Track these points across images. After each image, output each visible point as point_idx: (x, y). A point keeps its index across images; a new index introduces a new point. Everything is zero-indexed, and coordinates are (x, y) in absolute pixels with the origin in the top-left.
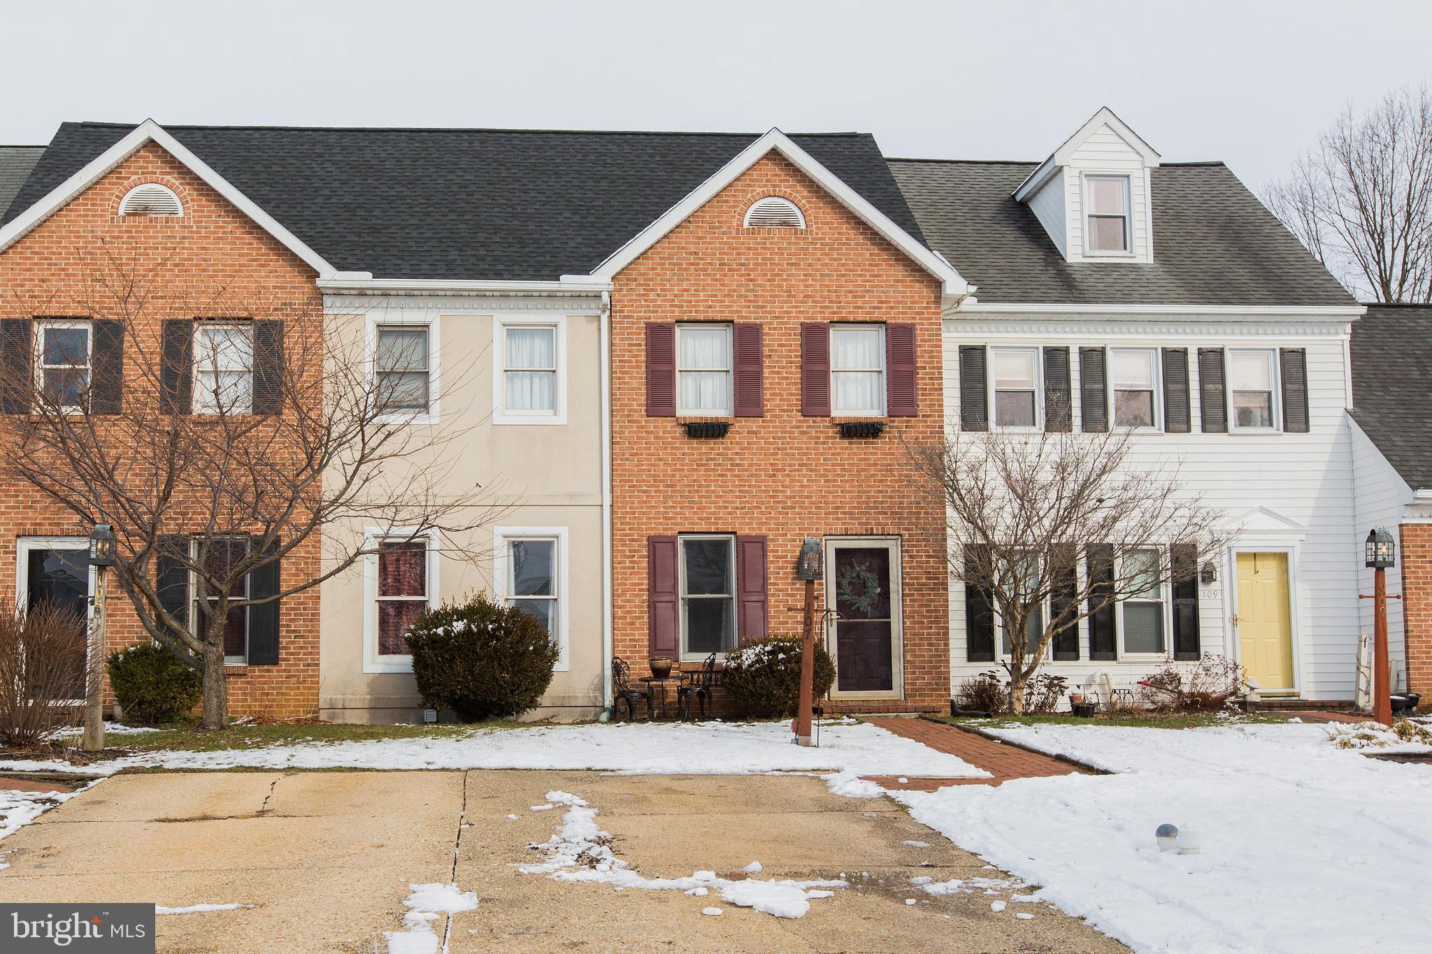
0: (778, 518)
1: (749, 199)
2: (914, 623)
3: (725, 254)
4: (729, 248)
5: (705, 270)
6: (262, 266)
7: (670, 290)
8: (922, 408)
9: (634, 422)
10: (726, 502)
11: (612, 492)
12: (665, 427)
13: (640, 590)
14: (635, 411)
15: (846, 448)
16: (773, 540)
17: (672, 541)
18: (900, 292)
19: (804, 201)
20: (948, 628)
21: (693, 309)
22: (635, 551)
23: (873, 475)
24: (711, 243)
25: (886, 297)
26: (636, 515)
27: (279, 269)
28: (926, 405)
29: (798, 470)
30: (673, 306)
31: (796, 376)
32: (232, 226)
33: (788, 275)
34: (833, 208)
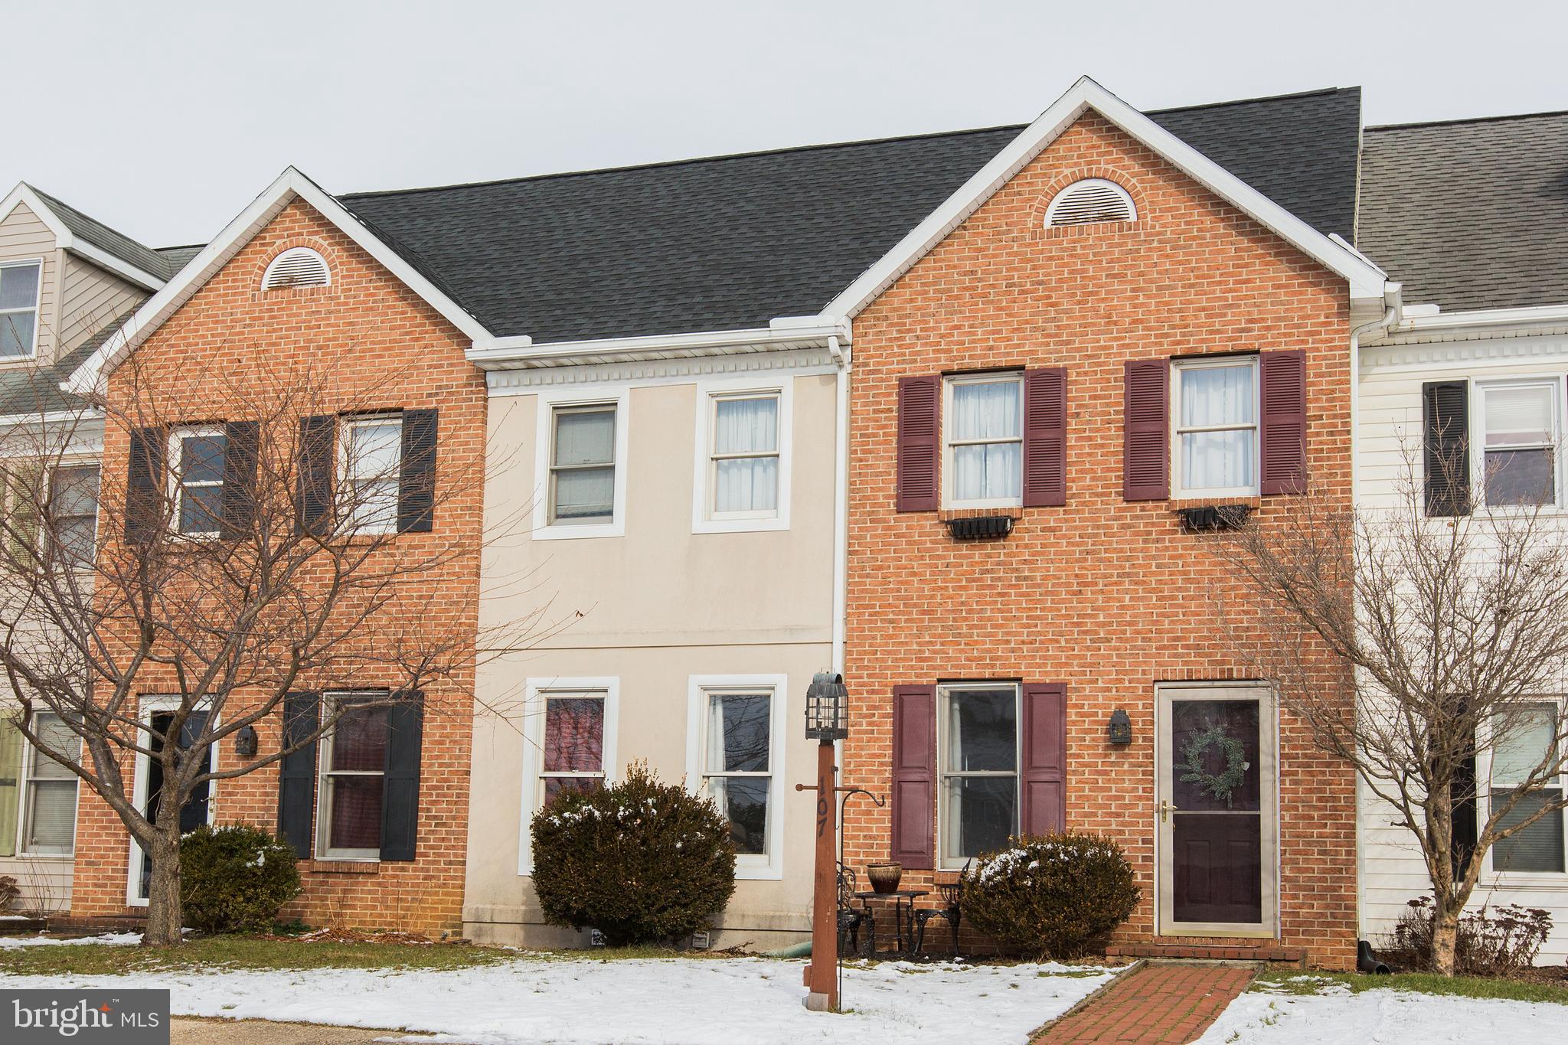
0: (1084, 657)
1: (1052, 186)
2: (1296, 817)
3: (1015, 269)
4: (1021, 261)
5: (985, 295)
6: (417, 340)
7: (934, 329)
8: (1316, 479)
9: (878, 521)
10: (1008, 634)
11: (846, 621)
12: (922, 527)
13: (882, 764)
14: (881, 505)
15: (1192, 548)
16: (1076, 689)
17: (926, 693)
18: (1282, 303)
19: (1134, 181)
20: (1353, 827)
21: (967, 354)
22: (875, 708)
23: (1233, 588)
24: (994, 256)
25: (1260, 313)
26: (878, 656)
27: (435, 343)
28: (1322, 476)
29: (1116, 583)
30: (938, 351)
31: (1116, 440)
32: (383, 293)
33: (1108, 293)
34: (1178, 186)
